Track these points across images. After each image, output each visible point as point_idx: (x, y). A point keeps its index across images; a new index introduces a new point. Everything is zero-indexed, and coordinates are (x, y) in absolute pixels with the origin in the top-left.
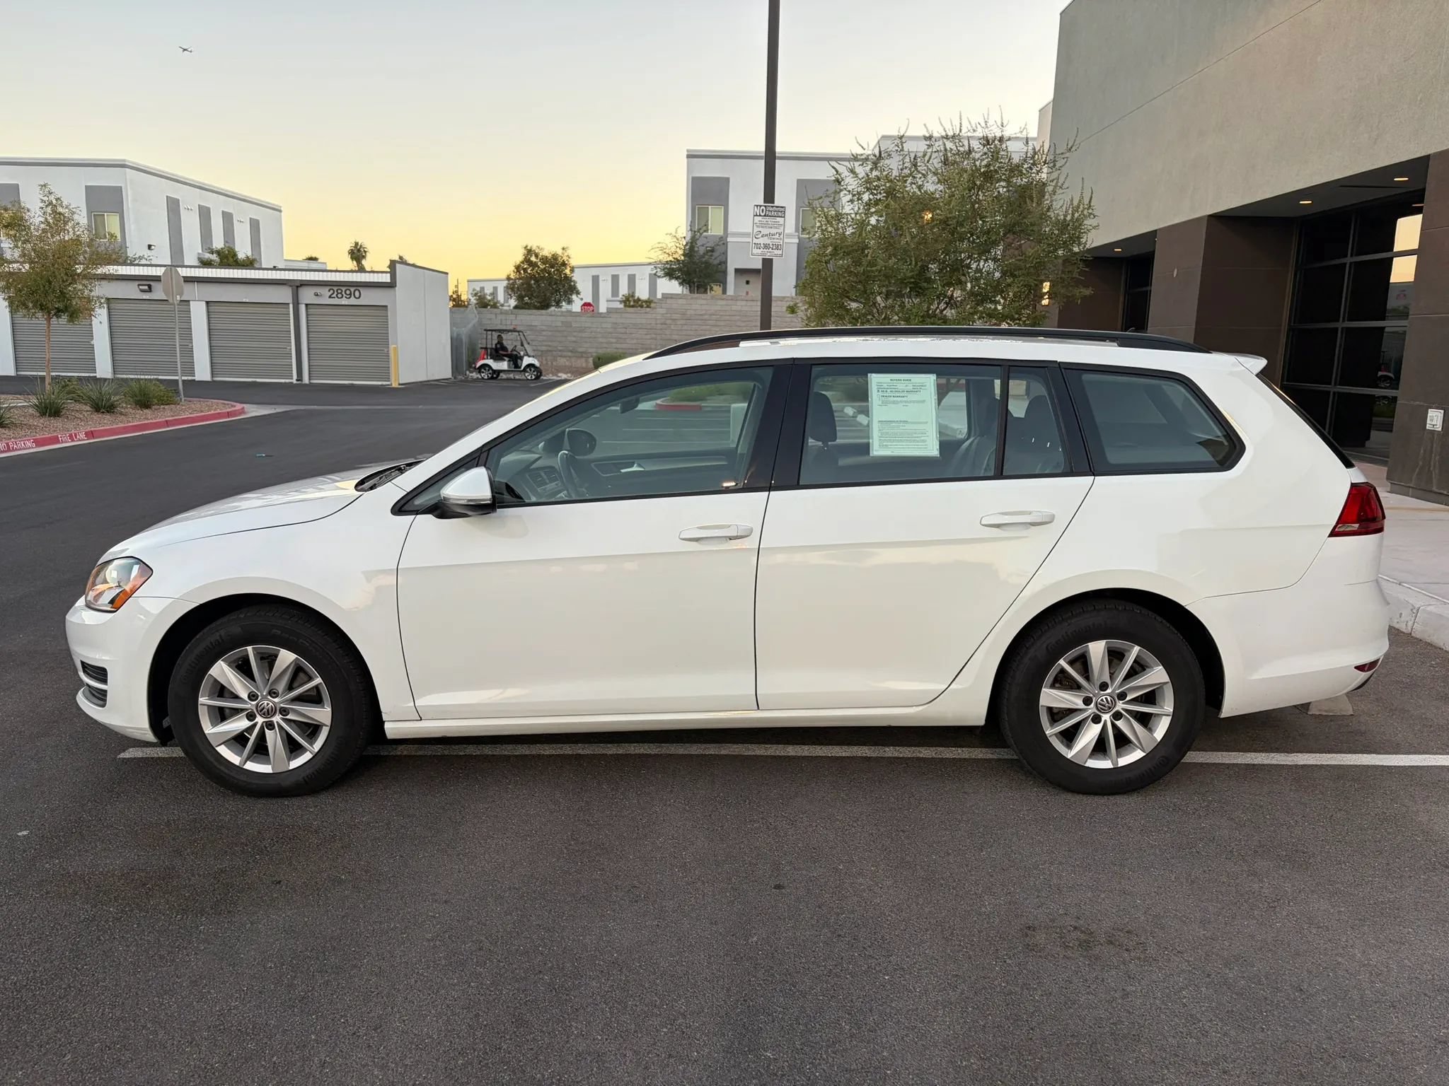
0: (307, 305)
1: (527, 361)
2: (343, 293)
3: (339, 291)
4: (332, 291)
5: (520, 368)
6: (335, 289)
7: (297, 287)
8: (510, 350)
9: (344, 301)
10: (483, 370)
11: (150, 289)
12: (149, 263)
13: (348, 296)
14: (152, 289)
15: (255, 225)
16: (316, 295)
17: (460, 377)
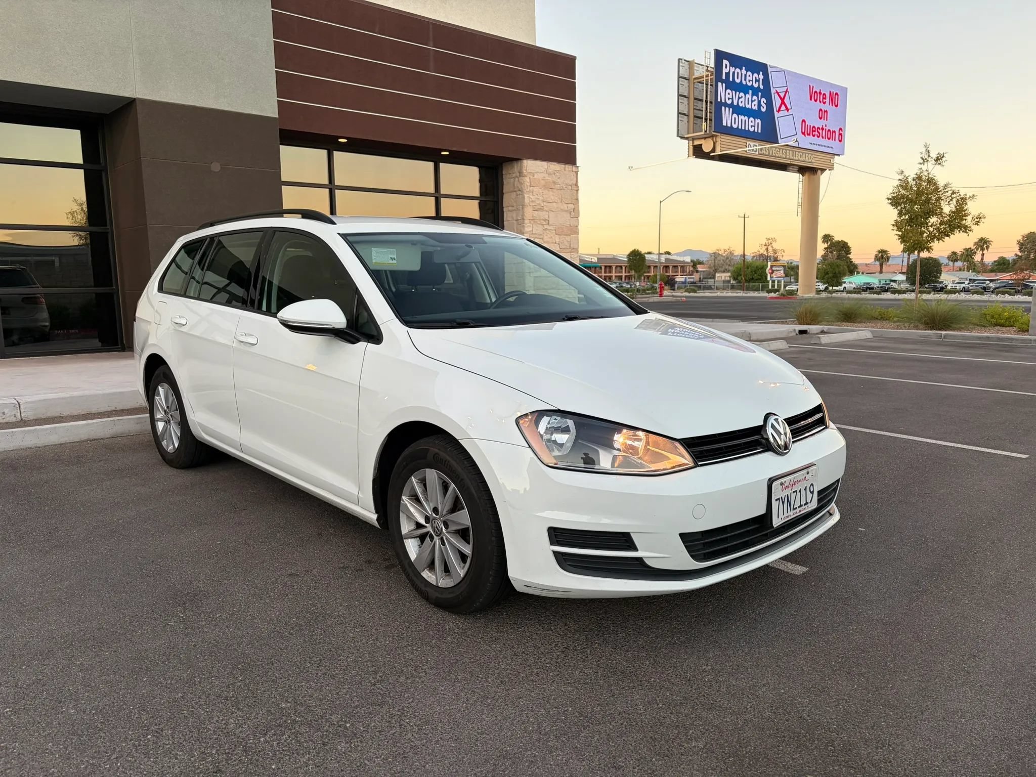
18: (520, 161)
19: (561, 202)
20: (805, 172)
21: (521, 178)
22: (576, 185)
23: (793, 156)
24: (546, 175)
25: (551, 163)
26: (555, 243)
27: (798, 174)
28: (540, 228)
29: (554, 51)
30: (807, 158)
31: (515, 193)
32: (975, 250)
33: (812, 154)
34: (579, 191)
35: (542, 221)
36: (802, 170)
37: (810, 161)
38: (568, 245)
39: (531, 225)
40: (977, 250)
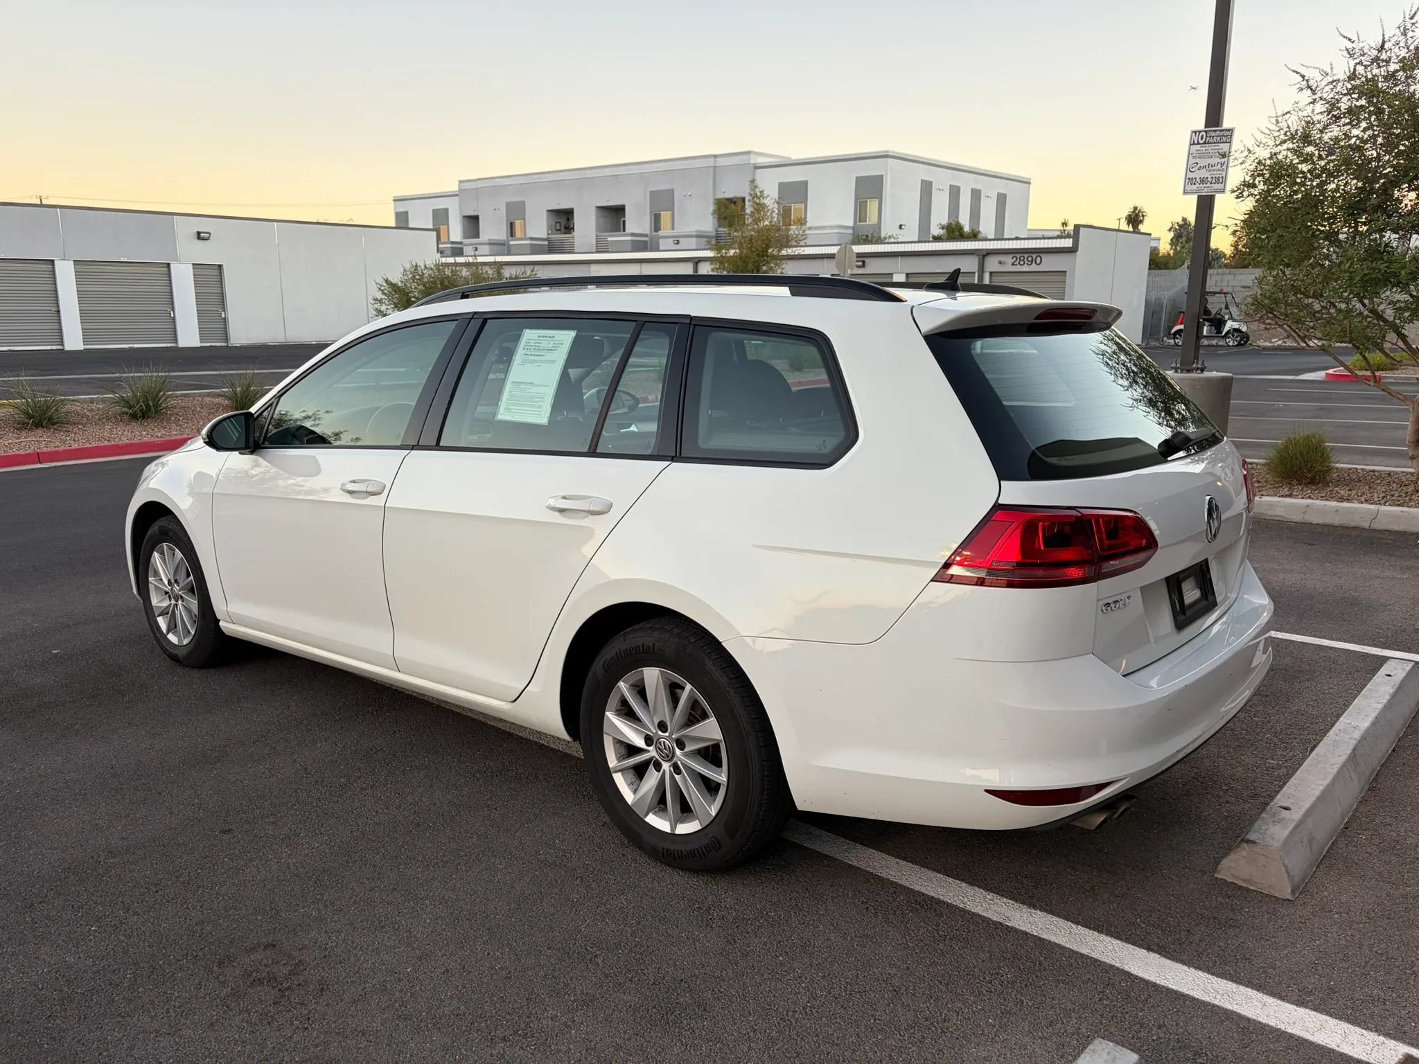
0: (991, 273)
1: (1230, 325)
2: (1025, 260)
3: (1022, 258)
4: (1015, 259)
5: (1221, 333)
6: (1018, 256)
7: (984, 256)
8: (1213, 313)
9: (1025, 268)
10: (1178, 336)
11: (864, 266)
12: (896, 241)
13: (1029, 263)
14: (866, 264)
15: (1002, 199)
16: (1000, 263)
17: (1153, 343)
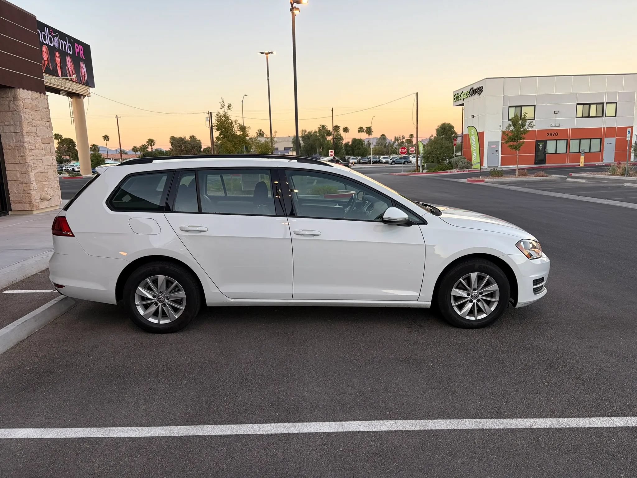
18: (14, 89)
19: (42, 120)
20: (73, 96)
21: (16, 102)
22: (48, 108)
23: (66, 85)
24: (31, 101)
25: (33, 92)
26: (42, 149)
27: (68, 97)
28: (33, 139)
29: (25, 11)
30: (74, 87)
31: (10, 113)
32: (148, 146)
33: (77, 85)
34: (50, 113)
35: (34, 134)
36: (70, 94)
37: (76, 89)
38: (50, 151)
39: (28, 136)
40: (149, 145)
